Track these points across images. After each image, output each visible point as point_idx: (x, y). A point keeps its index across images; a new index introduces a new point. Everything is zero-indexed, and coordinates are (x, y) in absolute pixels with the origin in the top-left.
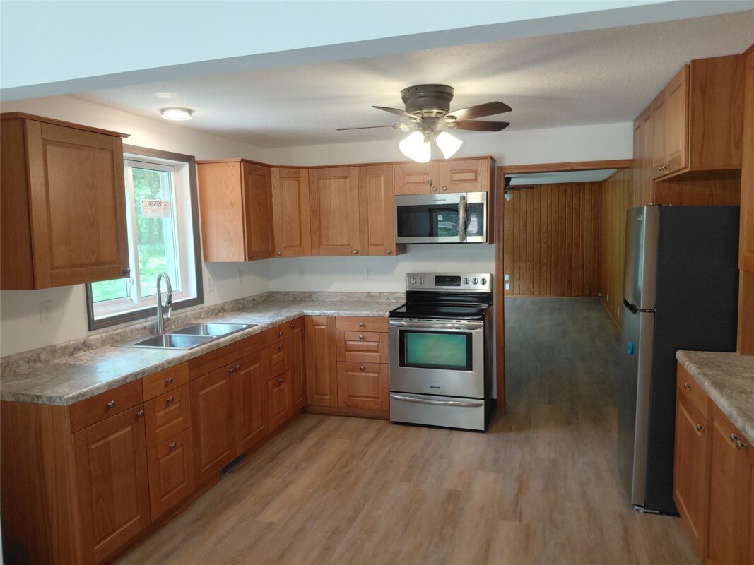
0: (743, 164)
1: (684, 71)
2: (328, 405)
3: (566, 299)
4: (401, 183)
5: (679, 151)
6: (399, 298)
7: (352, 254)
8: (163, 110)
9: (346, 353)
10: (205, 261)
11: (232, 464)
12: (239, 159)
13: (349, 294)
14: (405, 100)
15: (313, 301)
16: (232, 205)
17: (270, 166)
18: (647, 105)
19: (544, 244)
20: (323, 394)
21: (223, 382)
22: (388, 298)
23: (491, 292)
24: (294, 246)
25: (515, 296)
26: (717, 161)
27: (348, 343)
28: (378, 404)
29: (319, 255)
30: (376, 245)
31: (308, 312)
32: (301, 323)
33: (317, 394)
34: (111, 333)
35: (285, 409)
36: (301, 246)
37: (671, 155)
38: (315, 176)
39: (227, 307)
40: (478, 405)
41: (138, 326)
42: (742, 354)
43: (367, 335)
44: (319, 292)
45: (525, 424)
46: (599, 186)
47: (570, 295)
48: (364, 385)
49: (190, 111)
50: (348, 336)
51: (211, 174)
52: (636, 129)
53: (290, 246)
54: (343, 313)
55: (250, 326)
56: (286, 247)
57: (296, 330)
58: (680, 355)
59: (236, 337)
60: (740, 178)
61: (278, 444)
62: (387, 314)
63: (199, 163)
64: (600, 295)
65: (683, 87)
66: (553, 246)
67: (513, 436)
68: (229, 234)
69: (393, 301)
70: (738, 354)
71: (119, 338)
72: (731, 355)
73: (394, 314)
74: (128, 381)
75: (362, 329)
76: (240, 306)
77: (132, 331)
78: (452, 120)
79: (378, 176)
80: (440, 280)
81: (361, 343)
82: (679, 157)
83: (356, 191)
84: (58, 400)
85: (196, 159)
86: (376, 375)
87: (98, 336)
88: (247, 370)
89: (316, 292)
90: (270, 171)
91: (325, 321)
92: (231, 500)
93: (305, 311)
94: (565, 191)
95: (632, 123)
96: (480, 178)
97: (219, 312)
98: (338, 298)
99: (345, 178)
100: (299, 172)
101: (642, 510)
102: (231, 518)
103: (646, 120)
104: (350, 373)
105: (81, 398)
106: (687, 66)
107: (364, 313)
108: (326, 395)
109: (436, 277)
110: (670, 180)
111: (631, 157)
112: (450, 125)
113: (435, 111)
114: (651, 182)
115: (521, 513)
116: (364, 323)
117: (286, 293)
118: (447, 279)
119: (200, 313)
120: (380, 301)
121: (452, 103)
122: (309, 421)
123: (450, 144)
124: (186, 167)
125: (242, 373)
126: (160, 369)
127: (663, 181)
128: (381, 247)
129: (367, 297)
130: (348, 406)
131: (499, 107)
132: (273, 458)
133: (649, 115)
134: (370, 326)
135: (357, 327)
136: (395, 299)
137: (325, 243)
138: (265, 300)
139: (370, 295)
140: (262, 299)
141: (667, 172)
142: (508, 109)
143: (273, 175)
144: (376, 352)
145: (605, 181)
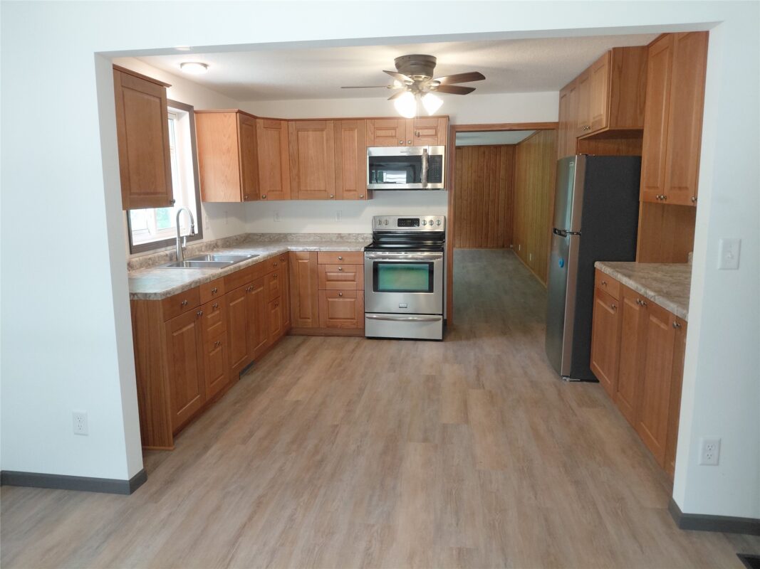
0: (645, 125)
1: (607, 56)
2: (310, 326)
3: (483, 250)
4: (373, 136)
5: (601, 115)
6: (367, 238)
7: (328, 198)
8: (182, 65)
9: (327, 283)
10: (203, 201)
11: (248, 367)
12: (236, 110)
13: (321, 235)
14: (398, 66)
15: (288, 241)
16: (228, 151)
17: (256, 118)
18: (574, 78)
20: (306, 318)
21: (243, 298)
22: (357, 239)
23: (444, 232)
24: (276, 191)
26: (628, 124)
27: (329, 274)
28: (354, 324)
29: (298, 199)
30: (350, 191)
31: (293, 248)
32: (287, 257)
33: (301, 318)
34: (145, 257)
35: (277, 329)
36: (282, 191)
37: (594, 118)
38: (294, 127)
39: (219, 243)
40: (438, 320)
41: (162, 253)
42: (640, 262)
43: (345, 267)
44: (294, 234)
45: (472, 335)
46: (513, 149)
47: (486, 247)
48: (342, 309)
49: (205, 66)
50: (328, 268)
51: (207, 123)
52: (562, 98)
53: (273, 191)
54: (324, 249)
55: (253, 256)
56: (270, 191)
57: (284, 263)
58: (597, 265)
59: (249, 263)
60: (642, 137)
61: (276, 355)
62: (363, 249)
63: (197, 112)
64: (511, 246)
65: (606, 67)
67: (464, 342)
68: (226, 176)
69: (361, 240)
70: (637, 262)
71: (151, 262)
72: (632, 263)
73: (368, 249)
74: (193, 287)
75: (341, 262)
76: (228, 244)
77: (159, 257)
78: (437, 85)
79: (352, 130)
80: (402, 222)
81: (340, 274)
82: (601, 120)
83: (332, 143)
84: (153, 296)
85: (195, 109)
86: (353, 300)
87: (137, 259)
88: (256, 292)
89: (291, 234)
90: (256, 123)
91: (307, 256)
92: (257, 390)
93: (289, 248)
94: (484, 153)
95: (558, 92)
96: (439, 135)
97: (214, 247)
98: (312, 239)
99: (322, 130)
100: (280, 124)
101: (568, 379)
102: (263, 401)
103: (572, 91)
104: (330, 300)
105: (168, 296)
106: (610, 52)
107: (342, 249)
108: (309, 318)
109: (399, 220)
110: (590, 138)
111: (557, 120)
112: (432, 88)
113: (423, 76)
114: (575, 140)
115: (483, 385)
116: (342, 257)
117: (263, 235)
118: (409, 221)
119: (201, 247)
120: (349, 241)
121: (435, 70)
122: (295, 341)
123: (434, 104)
124: (186, 115)
125: (253, 293)
126: (208, 281)
127: (584, 139)
128: (355, 193)
129: (338, 238)
130: (328, 327)
131: (477, 76)
132: (276, 365)
133: (574, 86)
134: (347, 260)
135: (337, 261)
136: (363, 239)
137: (302, 188)
138: (244, 240)
139: (340, 236)
140: (242, 240)
141: (590, 131)
142: (483, 78)
143: (258, 125)
144: (354, 281)
145: (519, 144)
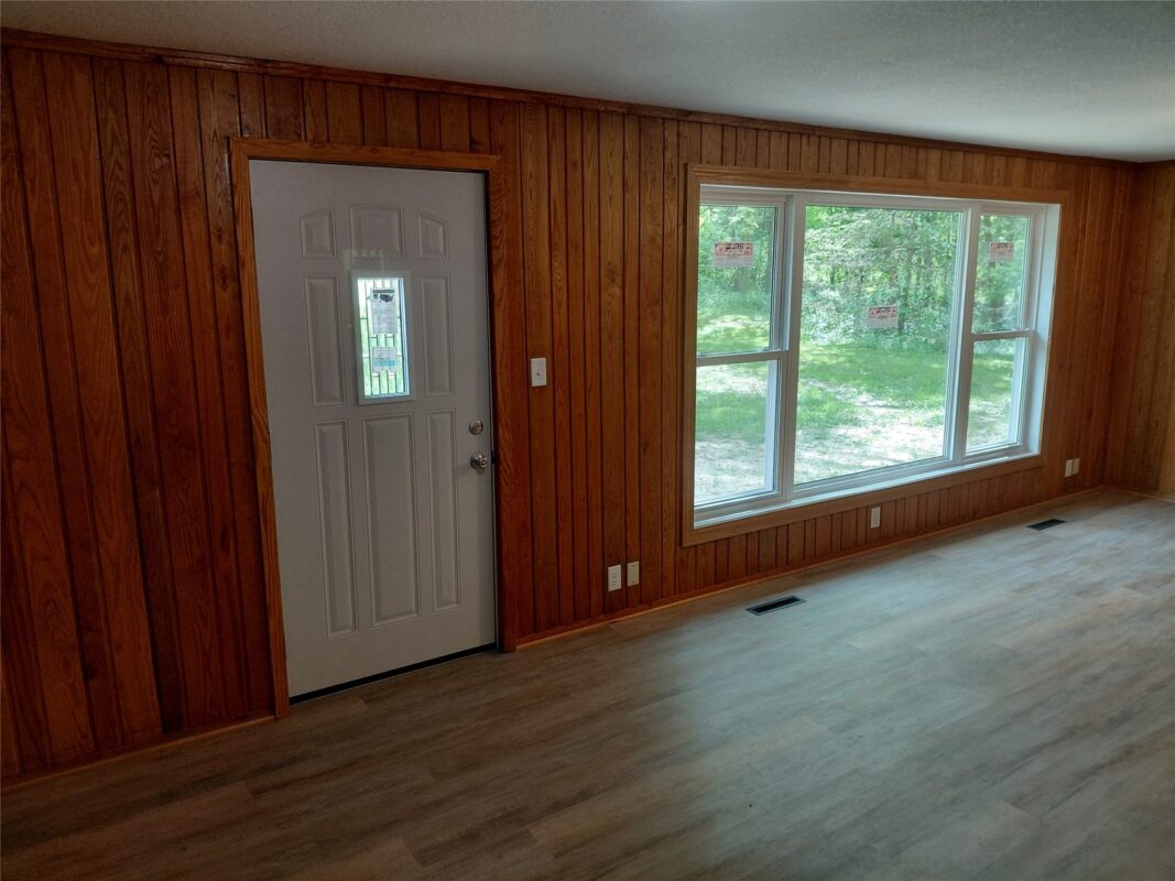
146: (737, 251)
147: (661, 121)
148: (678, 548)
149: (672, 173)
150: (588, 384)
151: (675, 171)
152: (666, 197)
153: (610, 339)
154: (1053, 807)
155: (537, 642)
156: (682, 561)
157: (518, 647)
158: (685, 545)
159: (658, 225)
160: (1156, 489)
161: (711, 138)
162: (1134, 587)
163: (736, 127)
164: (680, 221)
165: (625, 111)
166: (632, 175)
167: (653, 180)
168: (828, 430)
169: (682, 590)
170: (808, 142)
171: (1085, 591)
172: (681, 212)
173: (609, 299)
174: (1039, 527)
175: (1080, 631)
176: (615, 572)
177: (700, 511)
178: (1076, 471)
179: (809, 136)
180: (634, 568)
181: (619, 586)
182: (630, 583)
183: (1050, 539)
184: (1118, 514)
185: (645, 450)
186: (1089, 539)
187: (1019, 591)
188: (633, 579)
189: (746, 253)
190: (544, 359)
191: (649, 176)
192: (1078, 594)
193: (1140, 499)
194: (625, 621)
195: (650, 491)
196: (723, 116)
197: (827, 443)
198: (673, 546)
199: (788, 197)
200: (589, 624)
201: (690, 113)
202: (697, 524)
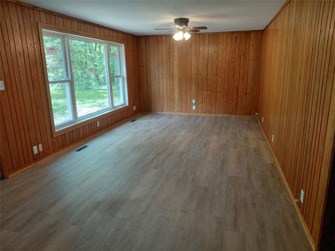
3: (233, 116)
19: (220, 78)
25: (199, 114)
46: (260, 33)
66: (226, 78)
146: (53, 50)
147: (28, 8)
148: (52, 138)
149: (33, 25)
150: (18, 90)
151: (34, 25)
152: (33, 32)
153: (23, 75)
154: (162, 167)
155: (15, 174)
156: (53, 142)
157: (9, 176)
158: (54, 137)
159: (32, 40)
160: (151, 111)
161: (43, 16)
162: (156, 128)
163: (49, 14)
164: (38, 40)
165: (16, 3)
166: (22, 24)
167: (28, 26)
168: (64, 112)
169: (55, 151)
170: (68, 21)
171: (147, 131)
172: (38, 37)
173: (20, 62)
174: (132, 121)
175: (151, 138)
176: (35, 148)
177: (56, 127)
178: (136, 109)
179: (68, 19)
180: (40, 146)
181: (37, 152)
182: (40, 151)
183: (136, 123)
184: (146, 117)
185: (38, 110)
186: (143, 122)
187: (135, 134)
188: (41, 149)
189: (55, 51)
190: (3, 81)
191: (27, 24)
192: (147, 132)
193: (149, 114)
194: (41, 162)
195: (42, 122)
196: (45, 10)
197: (66, 115)
198: (50, 137)
199: (64, 36)
200: (30, 165)
201: (36, 7)
202: (56, 131)
